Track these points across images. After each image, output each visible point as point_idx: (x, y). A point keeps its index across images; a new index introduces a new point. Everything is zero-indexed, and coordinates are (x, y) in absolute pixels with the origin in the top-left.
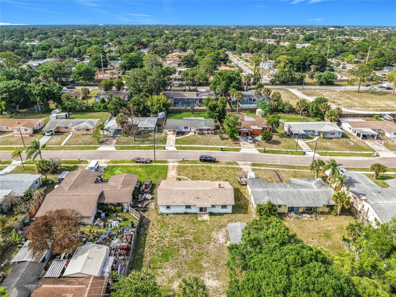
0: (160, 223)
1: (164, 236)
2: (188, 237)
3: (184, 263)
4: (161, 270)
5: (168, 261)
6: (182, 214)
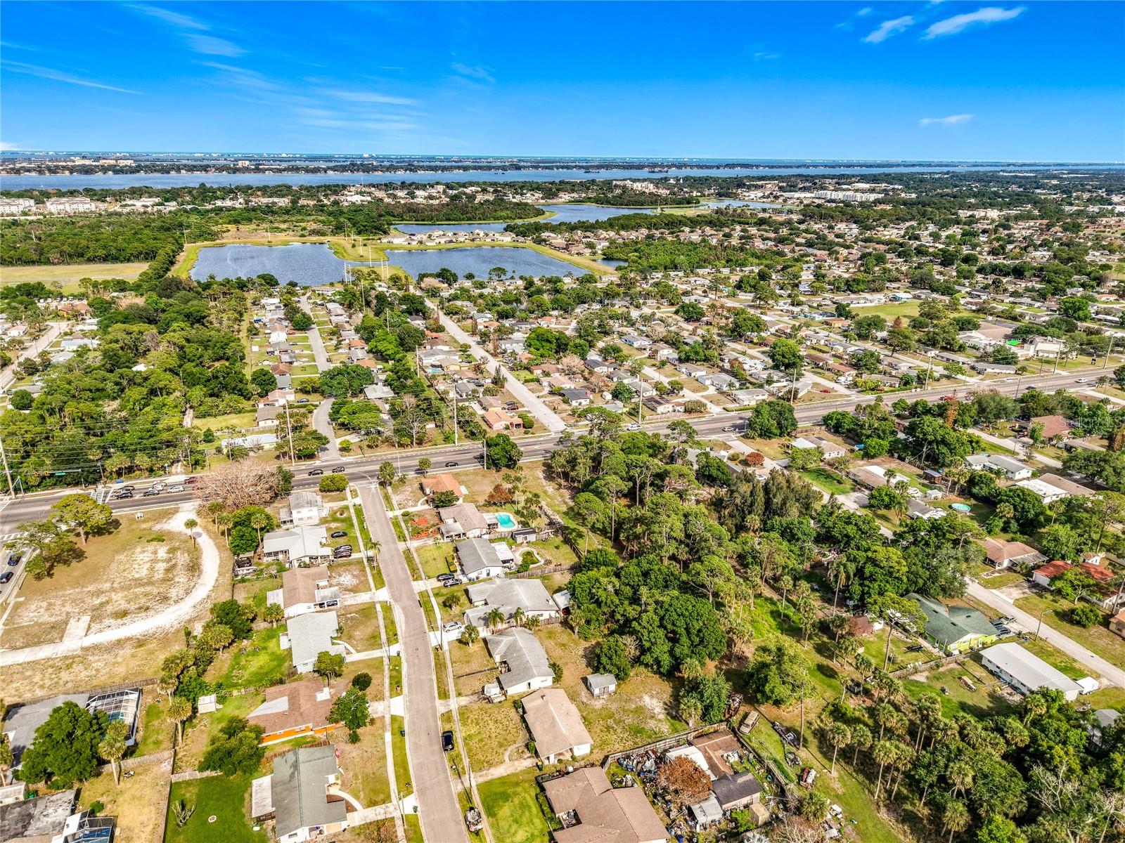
2: (611, 722)
3: (640, 718)
4: (654, 729)
5: (643, 728)
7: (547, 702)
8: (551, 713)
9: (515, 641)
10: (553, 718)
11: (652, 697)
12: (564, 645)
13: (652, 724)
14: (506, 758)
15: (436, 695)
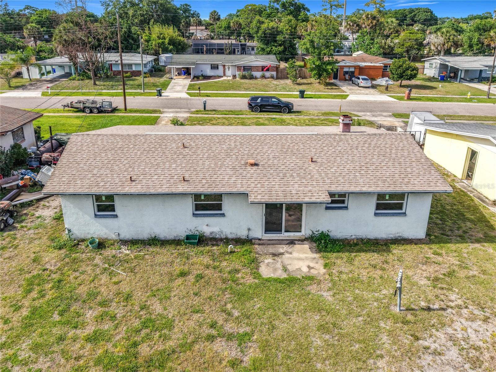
6: (176, 242)
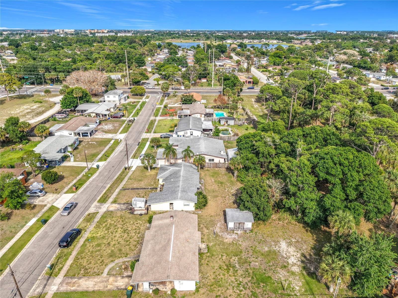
0: (215, 289)
1: (236, 282)
2: (234, 260)
3: (269, 264)
4: (284, 282)
5: (269, 277)
7: (172, 224)
8: (170, 235)
9: (179, 171)
10: (169, 240)
11: (290, 244)
12: (221, 183)
13: (282, 274)
14: (106, 271)
15: (99, 198)
